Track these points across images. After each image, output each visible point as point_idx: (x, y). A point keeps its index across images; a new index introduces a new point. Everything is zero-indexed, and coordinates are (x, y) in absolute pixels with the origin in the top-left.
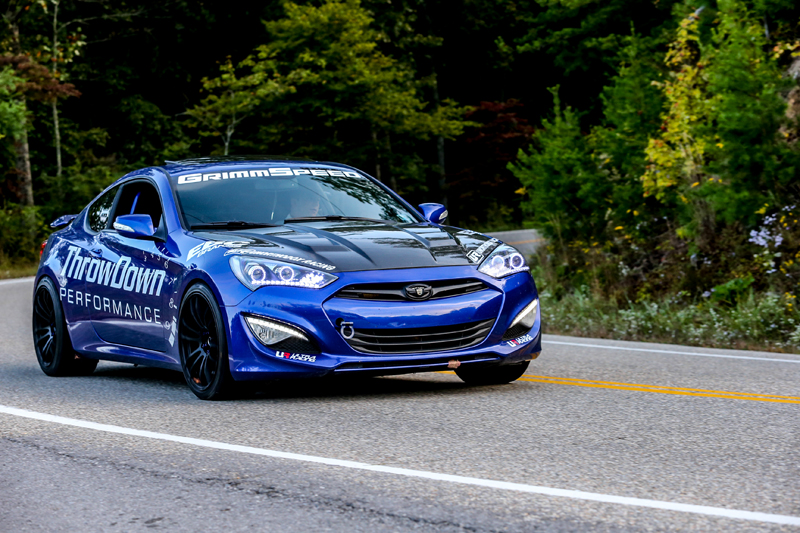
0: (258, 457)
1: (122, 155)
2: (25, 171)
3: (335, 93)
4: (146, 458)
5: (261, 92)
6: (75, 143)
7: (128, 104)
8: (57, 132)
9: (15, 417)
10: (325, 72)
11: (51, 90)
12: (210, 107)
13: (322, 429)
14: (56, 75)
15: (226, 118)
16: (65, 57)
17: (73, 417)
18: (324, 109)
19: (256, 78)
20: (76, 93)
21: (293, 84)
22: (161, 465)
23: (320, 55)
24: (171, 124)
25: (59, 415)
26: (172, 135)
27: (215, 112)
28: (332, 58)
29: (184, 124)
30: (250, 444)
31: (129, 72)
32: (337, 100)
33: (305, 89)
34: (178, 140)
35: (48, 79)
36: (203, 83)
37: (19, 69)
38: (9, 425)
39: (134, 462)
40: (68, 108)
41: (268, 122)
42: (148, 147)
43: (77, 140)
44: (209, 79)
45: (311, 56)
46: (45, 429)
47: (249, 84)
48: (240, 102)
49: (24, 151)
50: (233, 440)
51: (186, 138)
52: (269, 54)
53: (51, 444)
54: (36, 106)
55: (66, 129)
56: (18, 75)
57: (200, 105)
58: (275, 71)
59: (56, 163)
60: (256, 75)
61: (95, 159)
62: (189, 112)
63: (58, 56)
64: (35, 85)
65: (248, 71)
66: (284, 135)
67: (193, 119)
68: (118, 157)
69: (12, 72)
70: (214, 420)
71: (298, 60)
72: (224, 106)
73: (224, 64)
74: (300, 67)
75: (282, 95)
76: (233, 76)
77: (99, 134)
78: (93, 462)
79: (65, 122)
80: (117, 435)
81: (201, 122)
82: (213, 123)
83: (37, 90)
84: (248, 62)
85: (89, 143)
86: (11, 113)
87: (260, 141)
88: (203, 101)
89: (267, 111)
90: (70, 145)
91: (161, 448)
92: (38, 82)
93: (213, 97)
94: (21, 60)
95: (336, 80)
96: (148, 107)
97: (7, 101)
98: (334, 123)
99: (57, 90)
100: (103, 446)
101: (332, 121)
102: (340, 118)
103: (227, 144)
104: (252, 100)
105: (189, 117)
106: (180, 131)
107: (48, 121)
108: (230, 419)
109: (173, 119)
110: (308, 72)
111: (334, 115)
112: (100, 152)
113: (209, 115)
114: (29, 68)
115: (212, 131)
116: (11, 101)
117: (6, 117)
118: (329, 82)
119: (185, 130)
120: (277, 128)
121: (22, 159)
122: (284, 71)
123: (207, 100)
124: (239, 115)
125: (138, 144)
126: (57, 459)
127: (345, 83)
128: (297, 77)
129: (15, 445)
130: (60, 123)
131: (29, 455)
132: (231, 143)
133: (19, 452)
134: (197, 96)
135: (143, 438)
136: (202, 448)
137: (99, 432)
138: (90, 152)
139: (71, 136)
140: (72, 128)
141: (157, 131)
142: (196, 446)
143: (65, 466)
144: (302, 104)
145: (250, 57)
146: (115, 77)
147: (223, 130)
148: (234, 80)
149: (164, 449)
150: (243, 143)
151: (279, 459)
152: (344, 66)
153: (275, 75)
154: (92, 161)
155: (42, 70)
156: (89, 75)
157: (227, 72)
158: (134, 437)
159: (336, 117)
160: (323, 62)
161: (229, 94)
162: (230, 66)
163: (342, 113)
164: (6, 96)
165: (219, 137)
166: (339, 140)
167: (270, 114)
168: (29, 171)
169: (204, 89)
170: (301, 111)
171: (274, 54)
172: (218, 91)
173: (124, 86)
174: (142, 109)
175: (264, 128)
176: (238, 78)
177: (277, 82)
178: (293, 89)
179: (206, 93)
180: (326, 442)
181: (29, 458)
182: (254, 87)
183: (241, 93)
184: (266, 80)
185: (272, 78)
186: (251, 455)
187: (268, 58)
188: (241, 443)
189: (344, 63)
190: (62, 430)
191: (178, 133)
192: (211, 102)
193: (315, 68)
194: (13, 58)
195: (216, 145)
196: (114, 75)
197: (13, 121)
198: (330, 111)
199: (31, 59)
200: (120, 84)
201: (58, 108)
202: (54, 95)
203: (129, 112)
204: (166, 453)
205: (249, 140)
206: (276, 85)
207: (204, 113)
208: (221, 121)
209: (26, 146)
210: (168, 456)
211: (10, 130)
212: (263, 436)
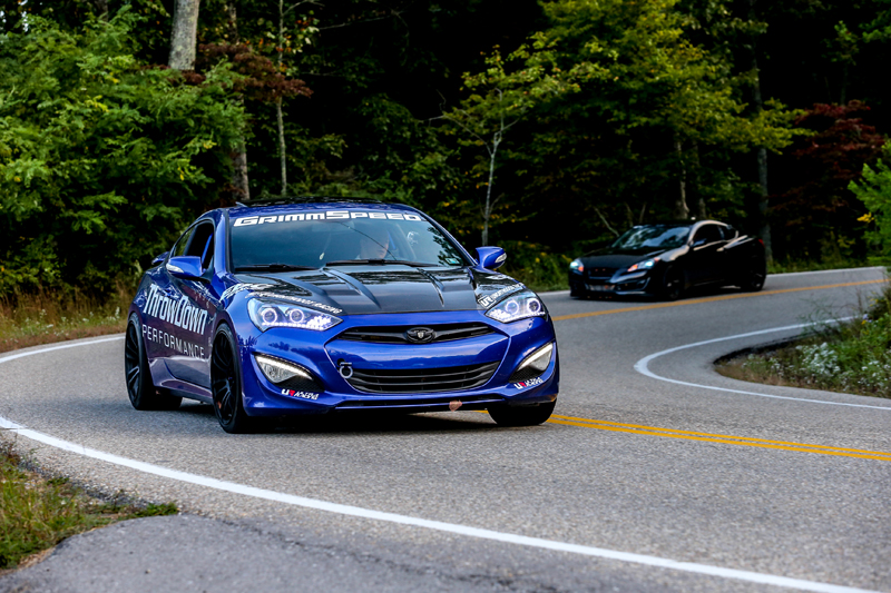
0: (535, 549)
1: (361, 168)
2: (242, 187)
3: (630, 92)
4: (394, 548)
5: (537, 91)
6: (303, 153)
7: (371, 105)
8: (282, 140)
9: (231, 494)
10: (617, 66)
11: (276, 88)
12: (472, 110)
13: (615, 514)
14: (282, 69)
15: (492, 123)
16: (293, 46)
17: (302, 495)
18: (616, 113)
19: (530, 74)
20: (307, 92)
21: (578, 81)
22: (414, 557)
23: (611, 45)
24: (423, 130)
25: (286, 492)
26: (424, 144)
27: (479, 115)
28: (626, 48)
29: (440, 130)
30: (523, 532)
31: (372, 64)
32: (632, 101)
33: (592, 87)
34: (433, 150)
35: (270, 73)
36: (464, 80)
37: (236, 61)
38: (225, 504)
39: (379, 552)
40: (296, 110)
41: (544, 129)
42: (395, 158)
43: (306, 149)
44: (471, 75)
45: (600, 46)
46: (269, 509)
47: (521, 81)
48: (510, 104)
49: (241, 163)
50: (502, 528)
51: (441, 148)
52: (547, 44)
53: (276, 529)
54: (256, 104)
55: (293, 135)
56: (234, 69)
57: (460, 107)
58: (555, 64)
59: (280, 177)
60: (531, 70)
61: (329, 174)
62: (446, 115)
63: (284, 45)
64: (256, 82)
65: (520, 65)
66: (566, 147)
67: (451, 124)
68: (356, 172)
69: (230, 65)
70: (479, 501)
71: (583, 51)
72: (490, 109)
73: (490, 56)
74: (585, 60)
75: (563, 95)
76: (501, 71)
77: (333, 142)
78: (329, 551)
79: (292, 128)
80: (357, 518)
81: (462, 128)
82: (476, 129)
83: (258, 88)
84: (521, 52)
85: (321, 154)
86: (226, 117)
87: (535, 154)
88: (463, 102)
89: (543, 116)
90: (298, 155)
91: (413, 536)
92: (259, 78)
93: (476, 97)
94: (239, 50)
95: (631, 76)
96: (394, 108)
97: (222, 101)
98: (628, 130)
99: (283, 88)
100: (341, 532)
101: (626, 128)
102: (635, 125)
103: (493, 156)
104: (525, 101)
105: (446, 121)
106: (435, 139)
107: (270, 125)
108: (499, 501)
109: (426, 124)
110: (596, 65)
111: (627, 121)
112: (334, 165)
113: (470, 119)
114: (249, 60)
115: (474, 139)
116: (226, 102)
117: (221, 121)
118: (621, 78)
119: (442, 138)
120: (556, 137)
121: (239, 172)
122: (566, 65)
123: (469, 100)
124: (508, 119)
125: (383, 155)
126: (284, 548)
127: (642, 80)
128: (581, 72)
129: (232, 529)
130: (285, 129)
131: (249, 541)
132: (497, 155)
133: (237, 538)
134: (457, 96)
135: (390, 523)
136: (464, 537)
137: (335, 515)
138: (323, 165)
139: (299, 143)
140: (301, 135)
141: (405, 139)
142: (456, 534)
143: (294, 555)
144: (588, 106)
145: (523, 47)
146: (354, 72)
147: (488, 138)
148: (503, 76)
149: (417, 537)
150: (512, 155)
151: (562, 552)
152: (641, 58)
153: (554, 70)
154: (325, 176)
155: (264, 62)
156: (323, 69)
157: (494, 66)
158: (379, 521)
159: (630, 123)
160: (615, 53)
161: (496, 93)
162: (499, 58)
163: (637, 118)
164: (221, 96)
165: (484, 146)
166: (634, 152)
167: (547, 119)
168: (247, 188)
169: (465, 87)
170: (586, 115)
171: (553, 43)
172: (482, 90)
173: (365, 82)
174: (387, 111)
175: (540, 136)
176: (508, 73)
177: (556, 78)
178: (576, 87)
179: (468, 92)
180: (620, 532)
181: (249, 546)
182: (527, 85)
183: (511, 92)
184: (543, 77)
185: (551, 74)
186: (526, 547)
187: (545, 49)
188: (513, 531)
189: (640, 54)
190: (289, 511)
191: (432, 142)
192: (473, 103)
193: (604, 61)
194: (229, 47)
195: (477, 157)
196: (353, 68)
197: (229, 127)
198: (622, 116)
199: (251, 49)
200: (360, 80)
201: (283, 109)
202: (279, 93)
203: (371, 116)
204: (420, 541)
205: (521, 151)
206: (556, 82)
207: (465, 117)
208: (485, 127)
209: (244, 157)
210: (422, 546)
211: (226, 137)
212: (540, 522)
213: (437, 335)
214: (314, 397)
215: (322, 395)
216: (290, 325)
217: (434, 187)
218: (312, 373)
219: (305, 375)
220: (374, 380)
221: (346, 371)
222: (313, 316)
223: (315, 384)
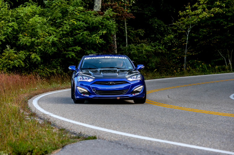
0: (201, 150)
1: (149, 39)
2: (115, 45)
3: (229, 16)
4: (160, 149)
5: (201, 16)
6: (132, 34)
7: (152, 21)
8: (126, 31)
9: (112, 133)
10: (225, 9)
11: (124, 16)
12: (182, 22)
13: (224, 140)
14: (126, 10)
15: (188, 26)
16: (129, 4)
17: (133, 134)
18: (224, 22)
19: (199, 11)
20: (133, 17)
21: (213, 13)
22: (165, 152)
23: (223, 3)
24: (167, 28)
25: (128, 133)
26: (168, 32)
27: (184, 23)
28: (227, 3)
29: (172, 28)
30: (198, 145)
31: (152, 9)
32: (229, 19)
33: (217, 15)
34: (170, 34)
35: (123, 12)
36: (179, 13)
37: (113, 8)
38: (110, 136)
39: (155, 151)
40: (131, 23)
41: (203, 27)
42: (159, 36)
43: (133, 33)
44: (181, 12)
45: (219, 3)
46: (123, 138)
47: (196, 13)
48: (193, 20)
49: (114, 38)
50: (191, 144)
51: (172, 33)
52: (204, 2)
53: (125, 144)
54: (119, 20)
55: (129, 30)
57: (178, 21)
58: (206, 8)
59: (126, 42)
60: (199, 10)
61: (140, 41)
62: (174, 24)
63: (127, 4)
64: (119, 15)
65: (196, 8)
66: (209, 33)
67: (175, 26)
68: (148, 40)
69: (111, 10)
70: (184, 136)
71: (215, 4)
72: (187, 22)
73: (187, 6)
74: (215, 7)
75: (208, 17)
76: (190, 10)
77: (141, 32)
78: (140, 150)
79: (129, 28)
80: (149, 141)
81: (179, 27)
82: (183, 28)
83: (119, 16)
84: (196, 5)
85: (138, 35)
86: (110, 25)
87: (200, 35)
88: (179, 20)
89: (203, 23)
90: (131, 35)
91: (165, 146)
92: (120, 13)
93: (183, 18)
94: (114, 5)
95: (229, 11)
96: (159, 22)
98: (228, 28)
99: (127, 16)
100: (144, 144)
101: (227, 26)
102: (230, 26)
103: (188, 35)
104: (197, 19)
105: (174, 25)
106: (171, 31)
107: (123, 27)
108: (190, 136)
109: (168, 26)
110: (218, 9)
111: (227, 24)
112: (141, 38)
113: (181, 25)
114: (117, 8)
115: (182, 30)
116: (110, 20)
117: (109, 26)
118: (226, 12)
119: (173, 30)
120: (206, 30)
121: (113, 41)
122: (209, 8)
123: (181, 19)
124: (192, 25)
125: (155, 35)
126: (128, 149)
127: (232, 13)
128: (214, 10)
129: (112, 144)
130: (127, 28)
131: (117, 147)
132: (189, 35)
133: (114, 146)
134: (177, 18)
135: (158, 142)
136: (180, 146)
137: (142, 140)
138: (138, 38)
139: (131, 32)
140: (132, 29)
141: (162, 30)
142: (178, 145)
143: (131, 151)
144: (216, 20)
145: (197, 3)
146: (147, 11)
147: (186, 30)
148: (191, 12)
149: (166, 146)
150: (193, 35)
151: (209, 151)
152: (232, 6)
153: (206, 10)
154: (139, 41)
155: (121, 9)
156: (138, 10)
157: (188, 9)
158: (155, 142)
159: (228, 25)
160: (224, 5)
161: (189, 17)
162: (189, 7)
163: (230, 24)
164: (109, 19)
165: (185, 33)
166: (229, 34)
167: (204, 25)
168: (116, 45)
169: (180, 15)
170: (215, 23)
171: (206, 2)
172: (184, 16)
173: (150, 14)
174: (156, 22)
175: (201, 30)
176: (192, 11)
177: (207, 13)
178: (213, 15)
179: (180, 17)
180: (226, 145)
181: (117, 148)
182: (198, 15)
183: (193, 17)
184: (202, 12)
185: (205, 11)
186: (198, 149)
187: (203, 4)
188: (194, 145)
189: (232, 5)
190: (129, 138)
191: (170, 31)
192: (182, 20)
193: (220, 7)
194: (111, 4)
195: (183, 36)
196: (147, 10)
197: (111, 28)
198: (226, 23)
199: (117, 5)
200: (149, 13)
201: (126, 22)
202: (125, 17)
203: (152, 24)
204: (167, 147)
205: (196, 34)
206: (206, 14)
207: (180, 24)
208: (185, 27)
209: (115, 36)
210: (168, 149)
211: (110, 31)
212: (202, 142)
213: (114, 83)
214: (88, 96)
215: (90, 95)
216: (85, 81)
217: (170, 44)
218: (88, 91)
219: (86, 91)
220: (101, 92)
221: (94, 90)
222: (89, 79)
223: (88, 93)
